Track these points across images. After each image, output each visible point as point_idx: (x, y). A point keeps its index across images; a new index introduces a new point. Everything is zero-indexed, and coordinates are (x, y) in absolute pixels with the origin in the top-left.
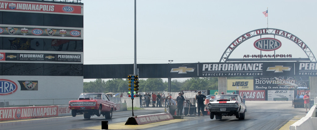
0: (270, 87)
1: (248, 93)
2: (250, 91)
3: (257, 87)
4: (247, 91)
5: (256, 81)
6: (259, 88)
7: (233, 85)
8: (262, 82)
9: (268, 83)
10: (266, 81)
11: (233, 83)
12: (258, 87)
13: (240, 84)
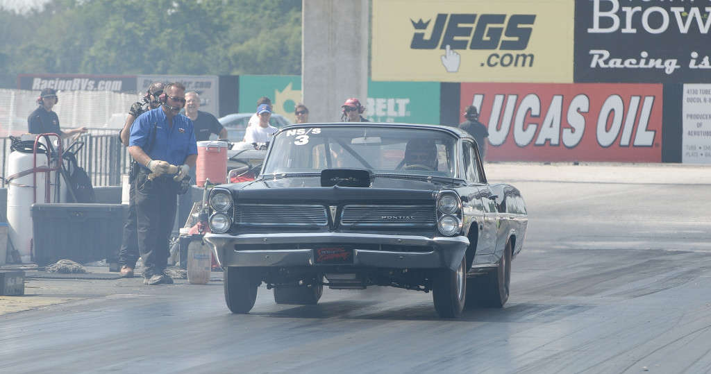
0: (699, 61)
1: (532, 102)
2: (545, 92)
3: (600, 58)
4: (520, 90)
5: (597, 14)
6: (616, 63)
7: (418, 43)
8: (637, 18)
9: (684, 29)
10: (672, 15)
11: (421, 25)
12: (606, 54)
13: (467, 32)
